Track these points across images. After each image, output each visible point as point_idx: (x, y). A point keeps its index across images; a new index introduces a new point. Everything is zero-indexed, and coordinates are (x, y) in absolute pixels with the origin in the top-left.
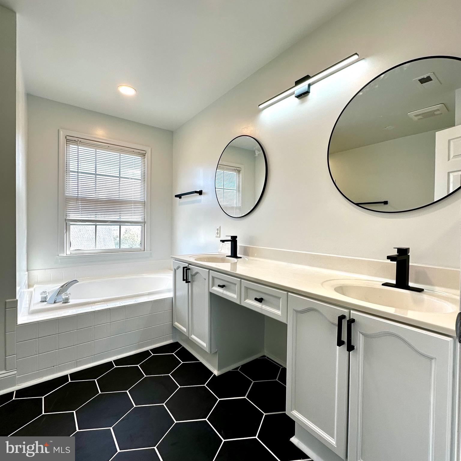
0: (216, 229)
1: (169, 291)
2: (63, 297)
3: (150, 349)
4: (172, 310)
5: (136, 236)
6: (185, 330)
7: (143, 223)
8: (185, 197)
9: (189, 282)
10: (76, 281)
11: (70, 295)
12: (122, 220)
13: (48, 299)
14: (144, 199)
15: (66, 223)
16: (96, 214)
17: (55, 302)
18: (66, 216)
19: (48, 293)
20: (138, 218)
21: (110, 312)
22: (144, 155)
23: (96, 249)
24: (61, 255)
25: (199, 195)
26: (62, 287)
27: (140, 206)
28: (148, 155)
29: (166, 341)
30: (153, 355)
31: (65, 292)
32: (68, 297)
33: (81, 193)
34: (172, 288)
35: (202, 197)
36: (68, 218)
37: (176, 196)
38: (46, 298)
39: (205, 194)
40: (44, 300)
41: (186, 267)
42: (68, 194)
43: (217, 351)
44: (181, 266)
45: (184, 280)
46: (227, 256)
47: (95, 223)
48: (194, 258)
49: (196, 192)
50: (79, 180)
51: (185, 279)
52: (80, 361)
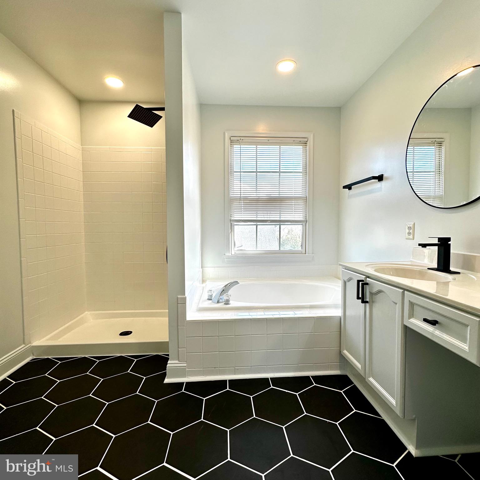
0: (407, 228)
1: (335, 306)
2: (225, 298)
3: (311, 375)
4: (341, 332)
5: (298, 237)
6: (359, 366)
7: (304, 222)
8: (358, 187)
9: (367, 302)
10: (237, 283)
11: (230, 296)
12: (282, 219)
13: (213, 298)
14: (305, 194)
15: (231, 223)
16: (256, 214)
17: (218, 302)
18: (231, 216)
19: (213, 292)
20: (299, 216)
21: (267, 322)
22: (306, 143)
23: (257, 250)
24: (227, 254)
25: (379, 181)
26: (225, 286)
27: (301, 202)
28: (310, 143)
29: (331, 370)
30: (315, 384)
31: (227, 294)
32: (228, 298)
33: (243, 192)
34: (341, 303)
35: (383, 183)
36: (232, 219)
37: (345, 187)
38: (211, 296)
39: (387, 178)
40: (210, 298)
41: (362, 281)
42: (231, 195)
43: (416, 417)
44: (353, 277)
45: (358, 298)
46: (428, 269)
47: (255, 223)
48: (372, 267)
49: (374, 178)
50: (241, 180)
51: (360, 296)
52: (238, 369)
